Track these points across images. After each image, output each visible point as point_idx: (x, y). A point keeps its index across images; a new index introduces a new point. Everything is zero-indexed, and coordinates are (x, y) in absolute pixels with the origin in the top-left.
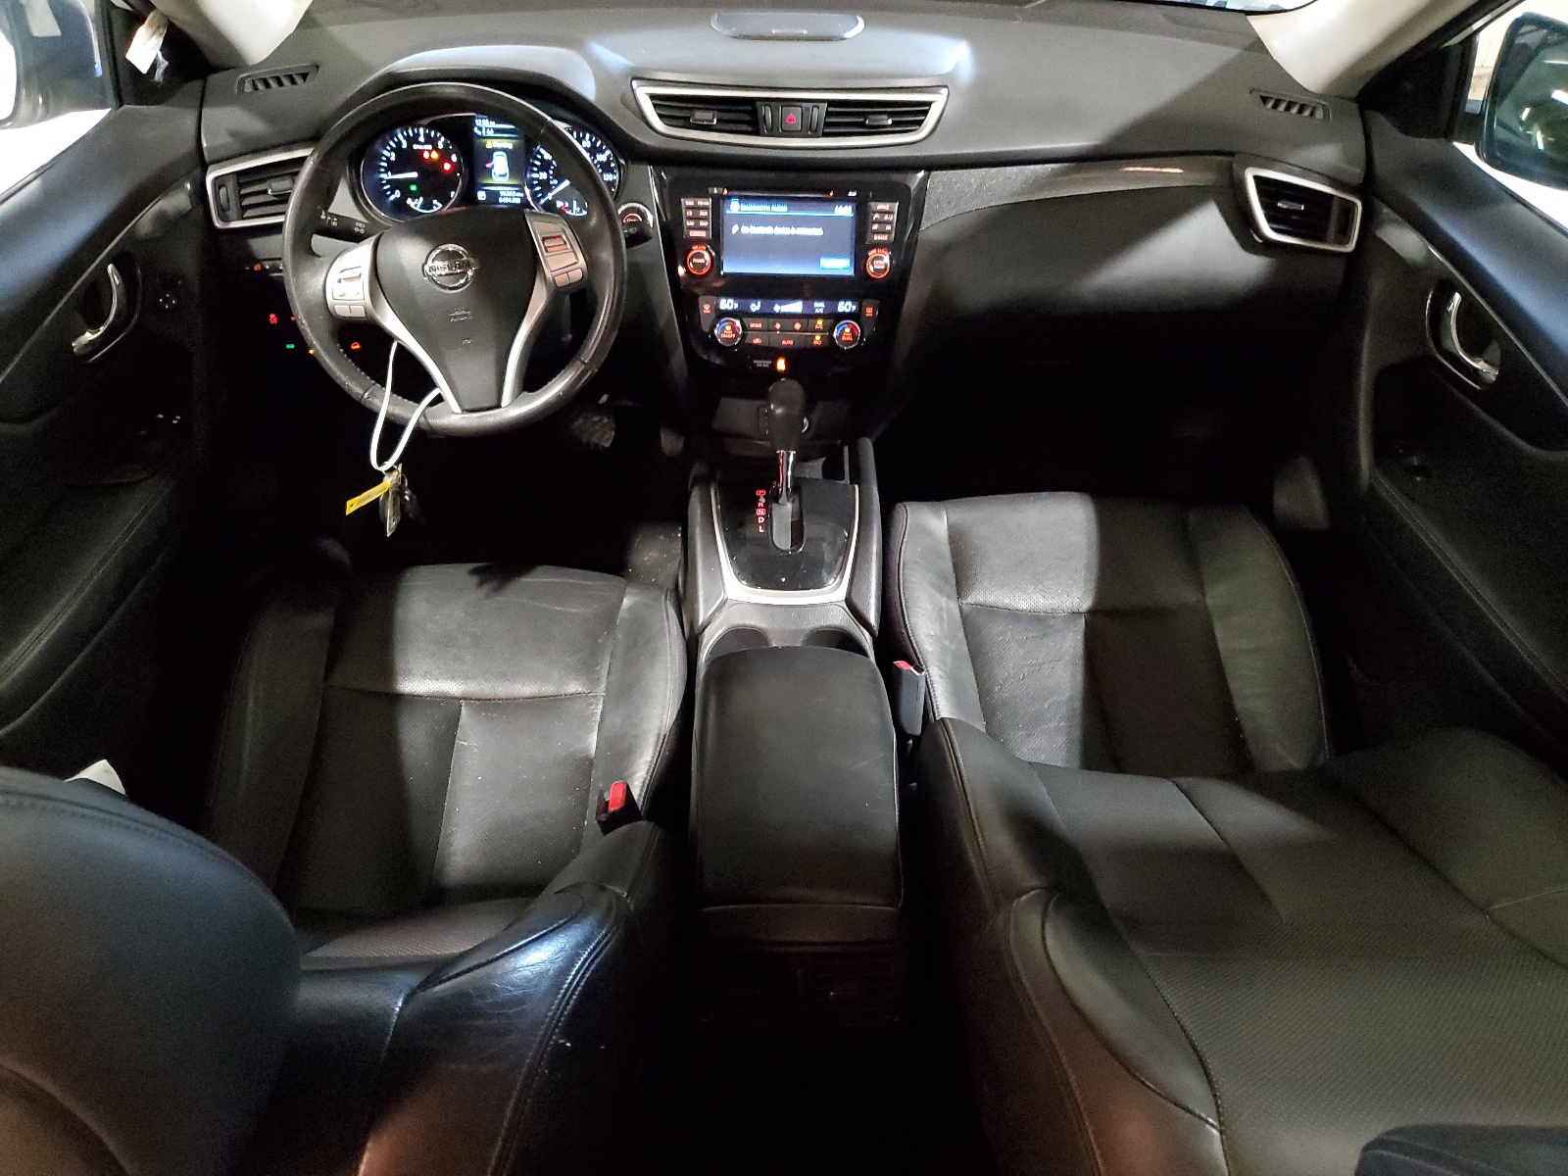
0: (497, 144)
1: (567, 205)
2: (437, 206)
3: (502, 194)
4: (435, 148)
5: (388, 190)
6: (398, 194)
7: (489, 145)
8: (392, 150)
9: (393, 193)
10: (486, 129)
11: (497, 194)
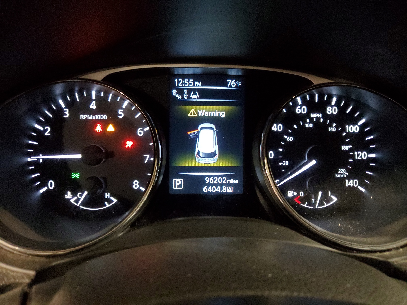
0: (204, 112)
1: (302, 194)
2: (110, 201)
3: (208, 180)
4: (113, 118)
5: (36, 179)
6: (51, 185)
7: (193, 112)
8: (48, 122)
9: (44, 184)
10: (189, 91)
11: (201, 181)
